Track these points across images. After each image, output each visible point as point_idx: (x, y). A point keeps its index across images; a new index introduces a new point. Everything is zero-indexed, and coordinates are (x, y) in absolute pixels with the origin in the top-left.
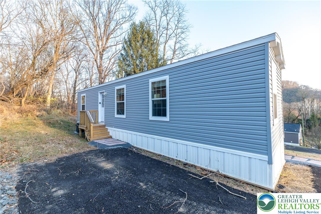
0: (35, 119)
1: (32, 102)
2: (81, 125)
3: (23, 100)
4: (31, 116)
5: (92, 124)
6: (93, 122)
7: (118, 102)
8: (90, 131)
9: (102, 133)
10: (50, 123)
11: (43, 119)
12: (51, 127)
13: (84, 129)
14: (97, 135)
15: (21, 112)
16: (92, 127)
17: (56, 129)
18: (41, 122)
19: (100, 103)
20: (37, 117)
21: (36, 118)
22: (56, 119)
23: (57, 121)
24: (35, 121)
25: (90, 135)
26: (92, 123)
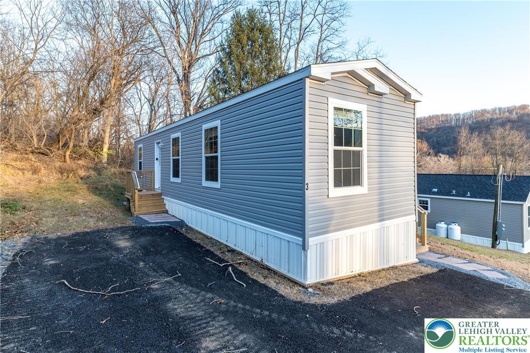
0: (77, 183)
1: (80, 156)
2: (128, 192)
3: (68, 153)
4: (73, 177)
5: (136, 191)
6: (139, 188)
7: (174, 158)
8: (134, 201)
9: (155, 204)
10: (97, 188)
11: (88, 183)
12: (96, 195)
13: (130, 198)
14: (145, 208)
15: (61, 171)
16: (136, 196)
17: (100, 198)
18: (85, 186)
19: (157, 159)
20: (82, 179)
21: (80, 181)
22: (108, 182)
23: (107, 185)
24: (76, 185)
25: (134, 208)
26: (137, 189)
